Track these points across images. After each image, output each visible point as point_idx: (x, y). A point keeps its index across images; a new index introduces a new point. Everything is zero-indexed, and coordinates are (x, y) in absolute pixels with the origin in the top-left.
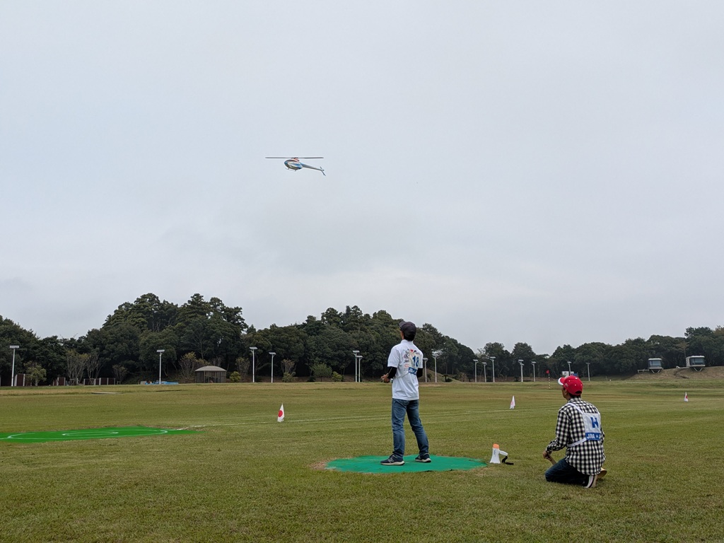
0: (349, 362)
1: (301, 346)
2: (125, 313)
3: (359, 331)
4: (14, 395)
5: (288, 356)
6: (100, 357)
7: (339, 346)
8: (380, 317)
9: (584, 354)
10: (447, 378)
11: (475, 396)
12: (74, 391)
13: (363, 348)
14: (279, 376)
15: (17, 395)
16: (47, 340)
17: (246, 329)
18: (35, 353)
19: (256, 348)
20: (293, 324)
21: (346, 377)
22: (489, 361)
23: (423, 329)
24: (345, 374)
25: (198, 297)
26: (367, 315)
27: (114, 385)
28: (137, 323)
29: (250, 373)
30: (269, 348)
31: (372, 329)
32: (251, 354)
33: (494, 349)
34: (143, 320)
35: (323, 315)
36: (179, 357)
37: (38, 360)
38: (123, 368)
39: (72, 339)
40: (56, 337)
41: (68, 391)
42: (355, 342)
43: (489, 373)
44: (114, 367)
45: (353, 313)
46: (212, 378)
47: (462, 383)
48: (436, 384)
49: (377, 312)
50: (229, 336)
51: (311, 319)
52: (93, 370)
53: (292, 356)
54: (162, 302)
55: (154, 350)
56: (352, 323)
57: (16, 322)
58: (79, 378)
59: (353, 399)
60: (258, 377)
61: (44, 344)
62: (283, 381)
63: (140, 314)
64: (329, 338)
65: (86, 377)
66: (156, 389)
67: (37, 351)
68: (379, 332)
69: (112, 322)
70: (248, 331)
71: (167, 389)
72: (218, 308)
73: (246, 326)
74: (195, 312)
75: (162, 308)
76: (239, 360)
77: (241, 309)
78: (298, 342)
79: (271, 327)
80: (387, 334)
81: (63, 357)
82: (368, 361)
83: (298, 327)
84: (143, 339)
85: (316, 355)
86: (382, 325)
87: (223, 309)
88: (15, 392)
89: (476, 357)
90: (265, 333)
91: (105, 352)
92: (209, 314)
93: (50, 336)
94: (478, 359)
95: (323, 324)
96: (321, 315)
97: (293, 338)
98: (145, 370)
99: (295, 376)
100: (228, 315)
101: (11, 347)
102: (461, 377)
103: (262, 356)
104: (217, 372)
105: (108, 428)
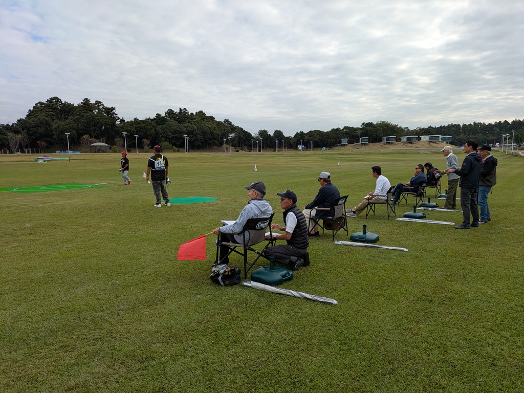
0: (182, 141)
1: (153, 131)
2: (40, 108)
3: (187, 123)
5: (146, 137)
6: (28, 136)
7: (176, 132)
8: (200, 115)
9: (309, 136)
10: (237, 149)
13: (188, 133)
14: (141, 149)
17: (119, 120)
19: (126, 133)
20: (148, 118)
21: (180, 149)
22: (259, 140)
23: (224, 122)
24: (180, 147)
25: (87, 100)
26: (192, 114)
28: (49, 115)
29: (123, 147)
30: (134, 132)
31: (195, 122)
32: (123, 136)
33: (263, 133)
34: (53, 113)
35: (166, 113)
36: (79, 137)
38: (44, 143)
39: (7, 125)
42: (185, 129)
43: (259, 147)
44: (38, 142)
45: (183, 112)
46: (101, 150)
47: (245, 152)
48: (230, 154)
49: (198, 112)
50: (109, 125)
51: (158, 115)
52: (25, 144)
53: (148, 137)
54: (63, 102)
55: (63, 132)
56: (184, 118)
60: (128, 148)
62: (144, 152)
63: (51, 110)
64: (169, 127)
65: (22, 148)
68: (198, 123)
69: (32, 114)
70: (120, 122)
72: (101, 107)
73: (119, 118)
74: (86, 110)
76: (116, 139)
77: (115, 108)
78: (151, 129)
79: (134, 119)
80: (203, 125)
81: (5, 137)
82: (192, 140)
83: (152, 120)
84: (55, 126)
85: (162, 137)
86: (200, 119)
87: (103, 108)
89: (253, 138)
90: (131, 123)
92: (95, 111)
95: (166, 119)
97: (148, 127)
98: (58, 144)
99: (149, 149)
100: (107, 112)
102: (244, 149)
103: (130, 136)
104: (104, 146)
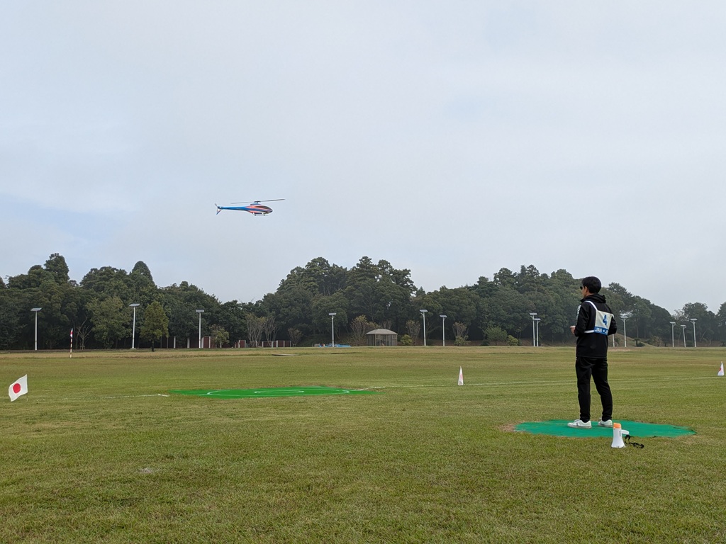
0: (526, 325)
1: (473, 308)
2: (297, 277)
3: (536, 292)
4: (204, 356)
5: (459, 319)
6: (276, 320)
7: (514, 309)
8: (560, 277)
10: (638, 342)
11: (673, 362)
12: (255, 352)
13: (540, 311)
14: (451, 340)
15: (206, 356)
16: (228, 304)
17: (415, 292)
18: (218, 317)
19: (426, 311)
20: (464, 286)
21: (523, 341)
22: (689, 324)
23: (610, 289)
24: (522, 338)
25: (366, 260)
26: (545, 275)
27: (291, 348)
28: (309, 287)
29: (421, 336)
30: (439, 310)
31: (550, 289)
32: (421, 317)
33: (695, 310)
34: (314, 284)
35: (496, 276)
36: (350, 320)
37: (221, 324)
38: (298, 331)
39: (250, 303)
40: (236, 301)
41: (251, 353)
42: (531, 304)
43: (690, 337)
44: (289, 330)
45: (528, 273)
46: (384, 341)
47: (656, 348)
48: (626, 348)
49: (556, 272)
50: (399, 299)
51: (482, 280)
52: (270, 332)
53: (464, 319)
54: (331, 266)
55: (326, 313)
56: (528, 284)
57: (200, 288)
58: (258, 340)
59: (532, 363)
60: (429, 340)
61: (225, 309)
62: (456, 345)
63: (312, 279)
64: (503, 299)
65: (265, 340)
66: (330, 351)
67: (220, 315)
68: (558, 292)
69: (285, 287)
70: (417, 294)
71: (341, 351)
72: (387, 270)
73: (415, 289)
74: (363, 276)
75: (332, 272)
76: (409, 323)
77: (410, 271)
78: (470, 304)
79: (441, 289)
80: (568, 295)
81: (243, 321)
82: (546, 324)
83: (469, 289)
84: (315, 303)
85: (489, 318)
86: (562, 286)
87: (391, 271)
88: (204, 353)
89: (673, 320)
90: (435, 295)
91: (280, 316)
92: (378, 276)
93: (231, 301)
94: (675, 321)
95: (496, 286)
96: (494, 276)
97: (464, 301)
98: (318, 333)
99: (468, 340)
100: (396, 278)
101: (197, 311)
102: (655, 341)
103: (433, 319)
104: (388, 335)
105: (293, 387)
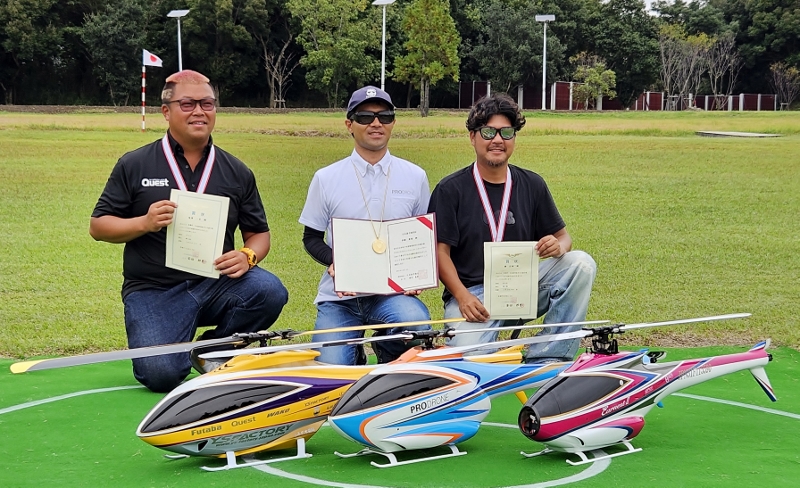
6: (739, 42)
18: (592, 34)
27: (775, 112)
38: (795, 71)
44: (774, 67)
52: (722, 73)
58: (693, 92)
65: (709, 91)
81: (653, 43)
91: (752, 31)
